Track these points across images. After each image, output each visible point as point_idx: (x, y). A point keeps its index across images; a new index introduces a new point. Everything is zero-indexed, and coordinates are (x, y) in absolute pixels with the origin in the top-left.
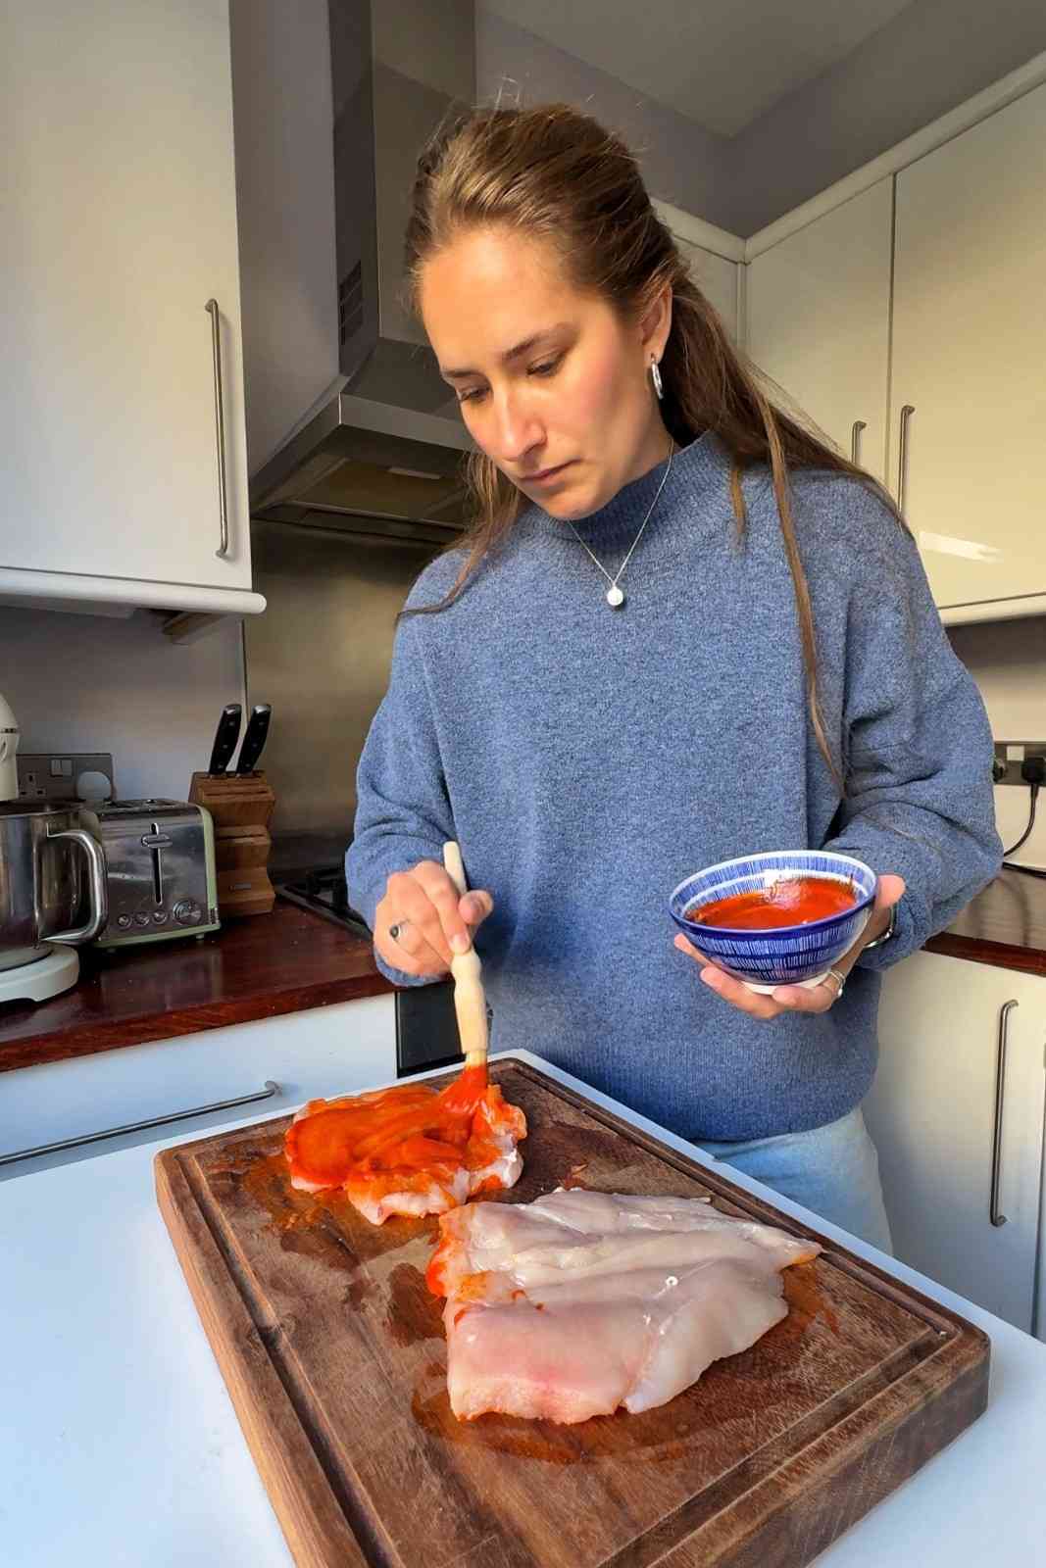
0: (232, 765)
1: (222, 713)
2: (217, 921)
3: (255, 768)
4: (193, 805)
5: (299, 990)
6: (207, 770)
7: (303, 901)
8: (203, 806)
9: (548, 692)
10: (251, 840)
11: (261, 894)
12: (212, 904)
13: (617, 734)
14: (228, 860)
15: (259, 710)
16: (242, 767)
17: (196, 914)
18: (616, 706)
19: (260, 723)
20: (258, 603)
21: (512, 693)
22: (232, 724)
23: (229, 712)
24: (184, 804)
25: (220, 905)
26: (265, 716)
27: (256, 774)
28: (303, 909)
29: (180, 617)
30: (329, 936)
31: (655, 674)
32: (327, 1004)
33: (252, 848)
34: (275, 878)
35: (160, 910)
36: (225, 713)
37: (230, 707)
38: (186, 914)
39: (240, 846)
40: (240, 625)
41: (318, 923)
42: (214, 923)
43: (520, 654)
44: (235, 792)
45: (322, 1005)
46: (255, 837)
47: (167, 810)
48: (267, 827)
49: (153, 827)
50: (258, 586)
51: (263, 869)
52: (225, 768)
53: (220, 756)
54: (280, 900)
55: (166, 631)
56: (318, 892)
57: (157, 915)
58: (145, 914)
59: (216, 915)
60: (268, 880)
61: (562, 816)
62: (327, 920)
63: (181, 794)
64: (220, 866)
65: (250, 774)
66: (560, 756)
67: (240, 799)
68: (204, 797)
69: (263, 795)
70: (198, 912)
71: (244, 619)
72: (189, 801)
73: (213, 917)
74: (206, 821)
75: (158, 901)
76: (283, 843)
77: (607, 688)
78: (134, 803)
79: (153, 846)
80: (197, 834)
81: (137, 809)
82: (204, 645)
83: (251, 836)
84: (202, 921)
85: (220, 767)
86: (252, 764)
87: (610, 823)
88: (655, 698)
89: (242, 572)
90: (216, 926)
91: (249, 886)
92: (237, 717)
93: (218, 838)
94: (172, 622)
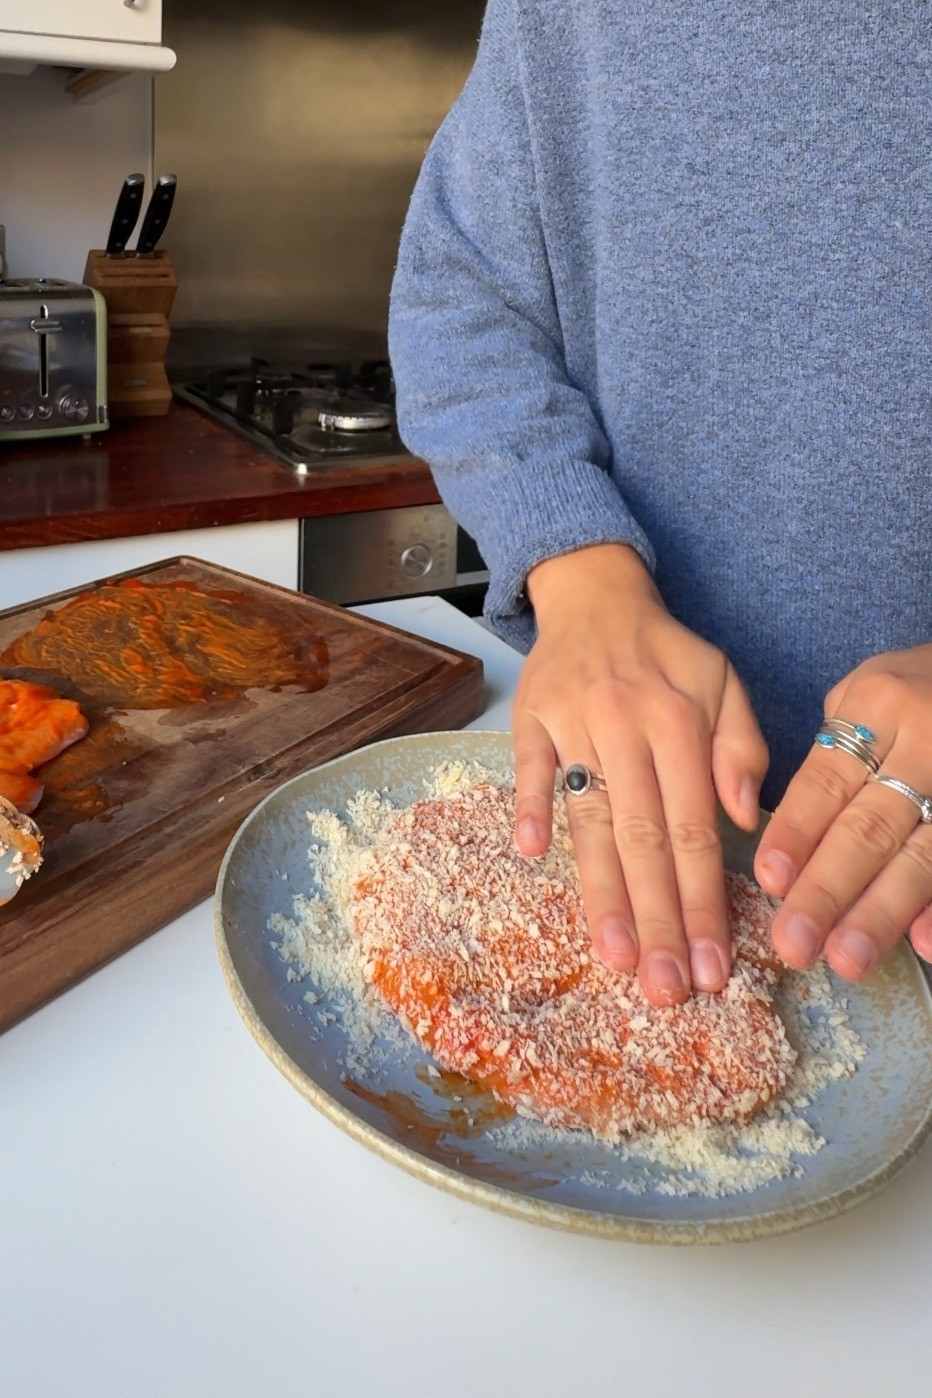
0: (132, 244)
1: (122, 185)
2: (106, 421)
3: (156, 248)
4: (85, 287)
5: (187, 506)
6: (104, 247)
7: (202, 404)
8: (99, 289)
9: (702, 114)
10: (147, 330)
11: (156, 393)
12: (101, 400)
13: (814, 195)
14: (121, 351)
15: (164, 181)
16: (143, 246)
17: (83, 411)
18: (821, 150)
19: (165, 197)
20: (167, 58)
21: (637, 106)
22: (133, 196)
23: (131, 182)
24: (76, 286)
25: (110, 403)
26: (170, 189)
27: (159, 255)
28: (205, 415)
29: (81, 75)
30: (231, 447)
31: (903, 99)
32: (219, 525)
33: (149, 339)
34: (173, 376)
35: (46, 404)
36: (126, 184)
37: (132, 177)
38: (72, 410)
39: (136, 337)
40: (150, 82)
41: (216, 429)
42: (101, 422)
43: (666, 45)
44: (133, 274)
45: (215, 526)
46: (152, 327)
47: (57, 291)
48: (167, 317)
49: (43, 310)
50: (169, 39)
51: (160, 366)
52: (123, 247)
53: (119, 233)
54: (178, 402)
55: (68, 89)
56: (220, 395)
57: (42, 408)
58: (28, 406)
59: (105, 413)
60: (165, 377)
61: (696, 316)
62: (229, 429)
63: (74, 274)
64: (113, 358)
65: (152, 254)
66: (707, 222)
67: (139, 282)
68: (100, 279)
69: (162, 279)
70: (86, 408)
71: (153, 75)
72: (84, 282)
73: (101, 415)
74: (99, 306)
75: (44, 393)
76: (182, 336)
77: (808, 117)
78: (26, 282)
79: (42, 331)
80: (89, 319)
81: (26, 288)
82: (106, 106)
83: (150, 326)
84: (90, 419)
85: (119, 245)
86: (154, 242)
87: (776, 341)
88: (896, 140)
89: (151, 22)
90: (101, 426)
91: (143, 382)
92: (139, 189)
93: (112, 327)
94: (75, 80)
